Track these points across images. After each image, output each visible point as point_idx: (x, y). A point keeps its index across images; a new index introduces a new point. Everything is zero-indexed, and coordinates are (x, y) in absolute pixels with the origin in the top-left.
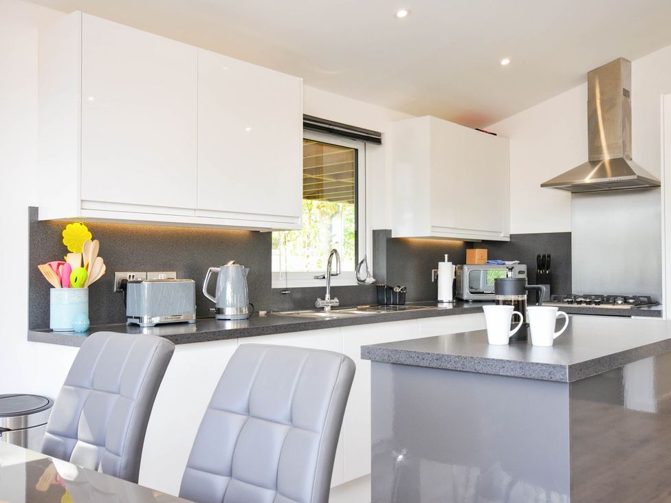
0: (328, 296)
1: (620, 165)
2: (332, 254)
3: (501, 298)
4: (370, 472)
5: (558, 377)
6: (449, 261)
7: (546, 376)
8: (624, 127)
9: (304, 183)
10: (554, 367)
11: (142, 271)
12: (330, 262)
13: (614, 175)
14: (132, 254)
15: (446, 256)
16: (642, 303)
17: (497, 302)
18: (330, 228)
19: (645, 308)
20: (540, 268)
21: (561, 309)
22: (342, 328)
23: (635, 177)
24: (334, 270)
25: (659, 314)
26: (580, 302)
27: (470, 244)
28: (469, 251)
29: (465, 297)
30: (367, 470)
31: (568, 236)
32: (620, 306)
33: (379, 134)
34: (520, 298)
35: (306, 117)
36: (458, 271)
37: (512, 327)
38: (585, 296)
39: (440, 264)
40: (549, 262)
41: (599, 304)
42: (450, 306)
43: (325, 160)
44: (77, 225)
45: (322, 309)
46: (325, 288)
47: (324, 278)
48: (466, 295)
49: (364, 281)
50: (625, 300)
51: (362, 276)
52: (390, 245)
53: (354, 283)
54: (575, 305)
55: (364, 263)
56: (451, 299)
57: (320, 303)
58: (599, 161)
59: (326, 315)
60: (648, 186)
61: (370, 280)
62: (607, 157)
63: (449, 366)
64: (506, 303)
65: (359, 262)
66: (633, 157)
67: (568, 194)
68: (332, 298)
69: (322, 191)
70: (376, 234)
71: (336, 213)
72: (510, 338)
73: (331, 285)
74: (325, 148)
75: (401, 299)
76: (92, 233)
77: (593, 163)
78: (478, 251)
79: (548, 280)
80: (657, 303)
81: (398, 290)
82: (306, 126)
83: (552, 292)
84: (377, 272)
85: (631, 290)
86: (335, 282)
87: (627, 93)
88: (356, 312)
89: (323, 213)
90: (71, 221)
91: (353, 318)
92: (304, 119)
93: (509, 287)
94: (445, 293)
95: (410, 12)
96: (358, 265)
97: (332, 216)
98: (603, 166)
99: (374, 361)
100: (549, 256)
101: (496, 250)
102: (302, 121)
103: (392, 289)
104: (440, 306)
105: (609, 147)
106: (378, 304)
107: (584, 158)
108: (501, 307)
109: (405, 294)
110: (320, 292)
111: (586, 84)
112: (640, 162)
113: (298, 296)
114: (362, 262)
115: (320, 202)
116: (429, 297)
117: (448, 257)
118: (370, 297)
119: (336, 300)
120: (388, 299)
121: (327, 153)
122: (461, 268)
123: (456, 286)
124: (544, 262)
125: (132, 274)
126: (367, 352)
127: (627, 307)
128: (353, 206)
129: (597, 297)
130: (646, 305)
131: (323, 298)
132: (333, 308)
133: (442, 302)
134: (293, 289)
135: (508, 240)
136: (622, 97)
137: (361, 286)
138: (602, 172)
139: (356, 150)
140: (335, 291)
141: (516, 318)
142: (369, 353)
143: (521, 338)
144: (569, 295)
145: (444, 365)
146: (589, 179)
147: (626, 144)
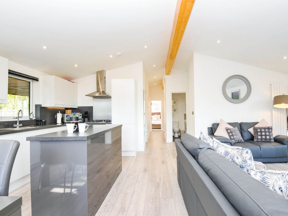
0: (18, 123)
1: (104, 92)
2: (19, 111)
3: (72, 122)
4: (30, 173)
5: (84, 139)
7: (81, 139)
8: (104, 85)
9: (8, 90)
10: (83, 137)
12: (19, 114)
13: (103, 94)
15: (59, 112)
16: (108, 121)
17: (71, 123)
18: (23, 103)
19: (109, 122)
20: (85, 114)
21: (87, 124)
22: (23, 133)
23: (106, 95)
24: (20, 116)
25: (111, 123)
26: (95, 122)
27: (67, 109)
28: (66, 110)
29: (65, 122)
30: (29, 172)
31: (92, 107)
32: (103, 122)
33: (38, 78)
34: (77, 122)
35: (9, 70)
36: (63, 116)
37: (74, 129)
38: (96, 120)
39: (58, 114)
40: (87, 113)
41: (99, 122)
42: (61, 124)
43: (18, 84)
45: (16, 127)
46: (17, 121)
47: (17, 118)
48: (65, 121)
49: (32, 119)
50: (105, 121)
51: (31, 117)
52: (41, 109)
53: (29, 119)
54: (93, 123)
55: (32, 114)
56: (61, 123)
57: (15, 125)
58: (99, 91)
59: (18, 129)
60: (109, 97)
61: (34, 118)
62: (101, 90)
63: (55, 140)
64: (73, 123)
65: (30, 113)
66: (106, 91)
67: (92, 98)
68: (20, 124)
69: (17, 93)
70: (36, 106)
71: (25, 99)
72: (74, 131)
73: (19, 120)
74: (18, 80)
75: (45, 123)
77: (98, 91)
78: (69, 111)
79: (87, 117)
80: (111, 121)
81: (44, 121)
82: (9, 73)
83: (88, 120)
84: (36, 116)
85: (105, 119)
86: (20, 119)
87: (105, 78)
88: (28, 128)
89: (20, 99)
91: (26, 129)
92: (9, 71)
93: (74, 119)
94: (59, 121)
95: (47, 48)
96: (30, 114)
97: (23, 100)
98: (100, 92)
99: (31, 141)
100: (87, 112)
101: (74, 110)
102: (8, 71)
103: (42, 121)
104: (57, 124)
105: (101, 88)
106: (37, 125)
107: (96, 90)
108: (72, 124)
110: (15, 122)
111: (96, 74)
112: (108, 92)
113: (6, 124)
114: (31, 113)
115: (18, 96)
116: (54, 122)
118: (34, 123)
119: (21, 124)
120: (40, 123)
121: (19, 82)
122: (64, 115)
123: (62, 119)
124: (86, 113)
126: (28, 139)
127: (105, 122)
128: (28, 97)
129: (99, 120)
130: (109, 121)
131: (16, 124)
132: (20, 127)
133: (58, 123)
134: (4, 122)
135: (77, 108)
136: (104, 78)
137: (31, 120)
138: (100, 93)
139: (30, 82)
140: (20, 122)
141: (76, 126)
142: (29, 139)
143: (77, 131)
144: (92, 120)
145: (53, 140)
146: (97, 95)
147: (105, 88)
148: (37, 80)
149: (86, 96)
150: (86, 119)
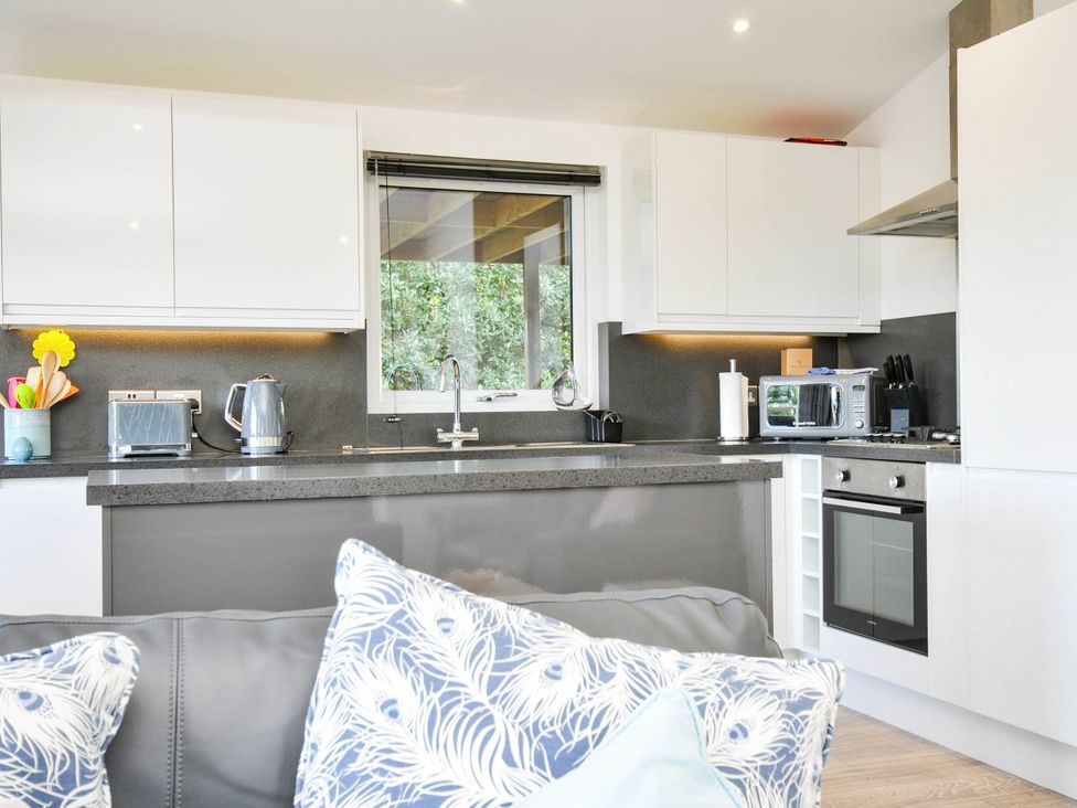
0: (457, 425)
6: (737, 371)
11: (149, 389)
14: (133, 367)
15: (733, 362)
28: (782, 353)
39: (723, 377)
44: (54, 334)
46: (451, 415)
48: (764, 428)
49: (570, 404)
51: (566, 394)
52: (615, 348)
56: (739, 435)
57: (444, 437)
61: (582, 403)
68: (465, 428)
73: (463, 411)
76: (75, 342)
78: (791, 352)
84: (603, 390)
86: (470, 406)
90: (47, 329)
94: (732, 427)
100: (908, 358)
109: (621, 424)
110: (442, 421)
117: (737, 364)
119: (475, 432)
125: (132, 393)
131: (449, 429)
135: (878, 330)
139: (570, 198)
148: (589, 178)
149: (851, 232)
150: (900, 418)
